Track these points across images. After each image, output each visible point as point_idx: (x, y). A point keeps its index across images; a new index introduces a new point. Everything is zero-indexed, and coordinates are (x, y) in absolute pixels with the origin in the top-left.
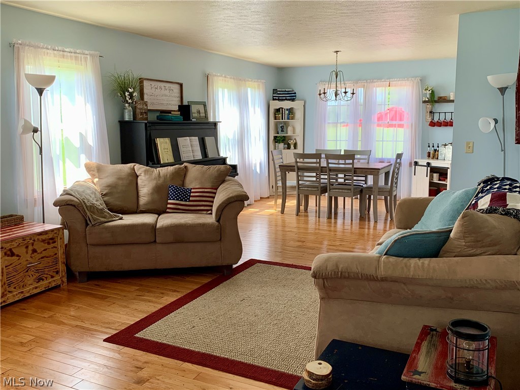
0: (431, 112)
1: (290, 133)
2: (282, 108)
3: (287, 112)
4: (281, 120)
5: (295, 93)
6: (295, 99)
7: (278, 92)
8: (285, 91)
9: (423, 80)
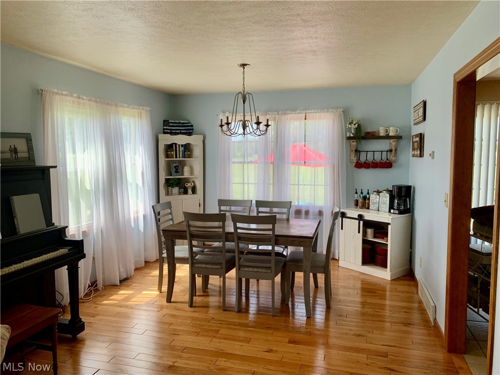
0: (356, 151)
1: (186, 174)
2: (176, 144)
3: (182, 149)
4: (175, 159)
5: (192, 126)
6: (192, 133)
7: (171, 124)
8: (180, 123)
9: (346, 112)
